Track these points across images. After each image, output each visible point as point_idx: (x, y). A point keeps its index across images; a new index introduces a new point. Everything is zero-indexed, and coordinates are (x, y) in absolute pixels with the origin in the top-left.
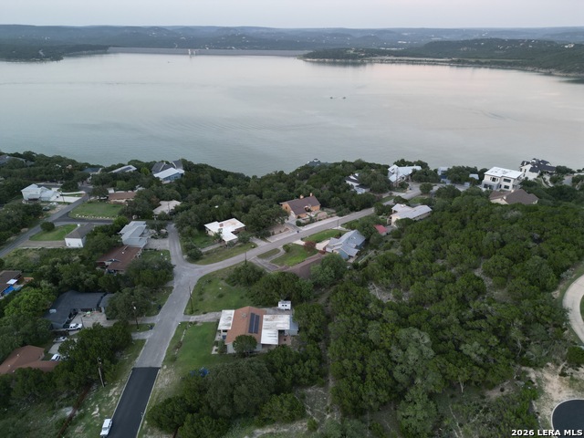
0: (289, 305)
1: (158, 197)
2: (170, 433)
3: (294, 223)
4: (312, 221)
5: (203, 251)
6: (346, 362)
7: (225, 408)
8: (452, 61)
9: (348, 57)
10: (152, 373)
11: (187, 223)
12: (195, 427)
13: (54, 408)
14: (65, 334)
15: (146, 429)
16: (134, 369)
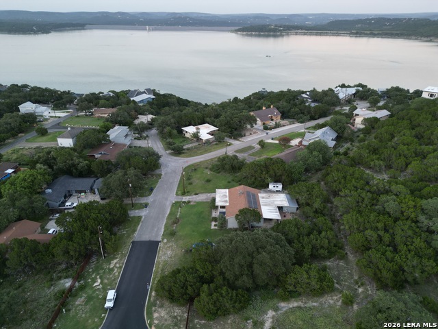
0: (280, 187)
1: (136, 111)
2: (183, 305)
3: (262, 128)
4: (277, 126)
5: (184, 147)
6: (368, 233)
7: (245, 278)
8: (352, 33)
9: (270, 30)
10: (152, 246)
11: (167, 125)
12: (214, 297)
13: (52, 280)
14: (60, 211)
15: (155, 301)
16: (133, 242)
